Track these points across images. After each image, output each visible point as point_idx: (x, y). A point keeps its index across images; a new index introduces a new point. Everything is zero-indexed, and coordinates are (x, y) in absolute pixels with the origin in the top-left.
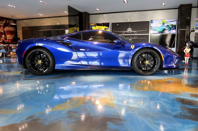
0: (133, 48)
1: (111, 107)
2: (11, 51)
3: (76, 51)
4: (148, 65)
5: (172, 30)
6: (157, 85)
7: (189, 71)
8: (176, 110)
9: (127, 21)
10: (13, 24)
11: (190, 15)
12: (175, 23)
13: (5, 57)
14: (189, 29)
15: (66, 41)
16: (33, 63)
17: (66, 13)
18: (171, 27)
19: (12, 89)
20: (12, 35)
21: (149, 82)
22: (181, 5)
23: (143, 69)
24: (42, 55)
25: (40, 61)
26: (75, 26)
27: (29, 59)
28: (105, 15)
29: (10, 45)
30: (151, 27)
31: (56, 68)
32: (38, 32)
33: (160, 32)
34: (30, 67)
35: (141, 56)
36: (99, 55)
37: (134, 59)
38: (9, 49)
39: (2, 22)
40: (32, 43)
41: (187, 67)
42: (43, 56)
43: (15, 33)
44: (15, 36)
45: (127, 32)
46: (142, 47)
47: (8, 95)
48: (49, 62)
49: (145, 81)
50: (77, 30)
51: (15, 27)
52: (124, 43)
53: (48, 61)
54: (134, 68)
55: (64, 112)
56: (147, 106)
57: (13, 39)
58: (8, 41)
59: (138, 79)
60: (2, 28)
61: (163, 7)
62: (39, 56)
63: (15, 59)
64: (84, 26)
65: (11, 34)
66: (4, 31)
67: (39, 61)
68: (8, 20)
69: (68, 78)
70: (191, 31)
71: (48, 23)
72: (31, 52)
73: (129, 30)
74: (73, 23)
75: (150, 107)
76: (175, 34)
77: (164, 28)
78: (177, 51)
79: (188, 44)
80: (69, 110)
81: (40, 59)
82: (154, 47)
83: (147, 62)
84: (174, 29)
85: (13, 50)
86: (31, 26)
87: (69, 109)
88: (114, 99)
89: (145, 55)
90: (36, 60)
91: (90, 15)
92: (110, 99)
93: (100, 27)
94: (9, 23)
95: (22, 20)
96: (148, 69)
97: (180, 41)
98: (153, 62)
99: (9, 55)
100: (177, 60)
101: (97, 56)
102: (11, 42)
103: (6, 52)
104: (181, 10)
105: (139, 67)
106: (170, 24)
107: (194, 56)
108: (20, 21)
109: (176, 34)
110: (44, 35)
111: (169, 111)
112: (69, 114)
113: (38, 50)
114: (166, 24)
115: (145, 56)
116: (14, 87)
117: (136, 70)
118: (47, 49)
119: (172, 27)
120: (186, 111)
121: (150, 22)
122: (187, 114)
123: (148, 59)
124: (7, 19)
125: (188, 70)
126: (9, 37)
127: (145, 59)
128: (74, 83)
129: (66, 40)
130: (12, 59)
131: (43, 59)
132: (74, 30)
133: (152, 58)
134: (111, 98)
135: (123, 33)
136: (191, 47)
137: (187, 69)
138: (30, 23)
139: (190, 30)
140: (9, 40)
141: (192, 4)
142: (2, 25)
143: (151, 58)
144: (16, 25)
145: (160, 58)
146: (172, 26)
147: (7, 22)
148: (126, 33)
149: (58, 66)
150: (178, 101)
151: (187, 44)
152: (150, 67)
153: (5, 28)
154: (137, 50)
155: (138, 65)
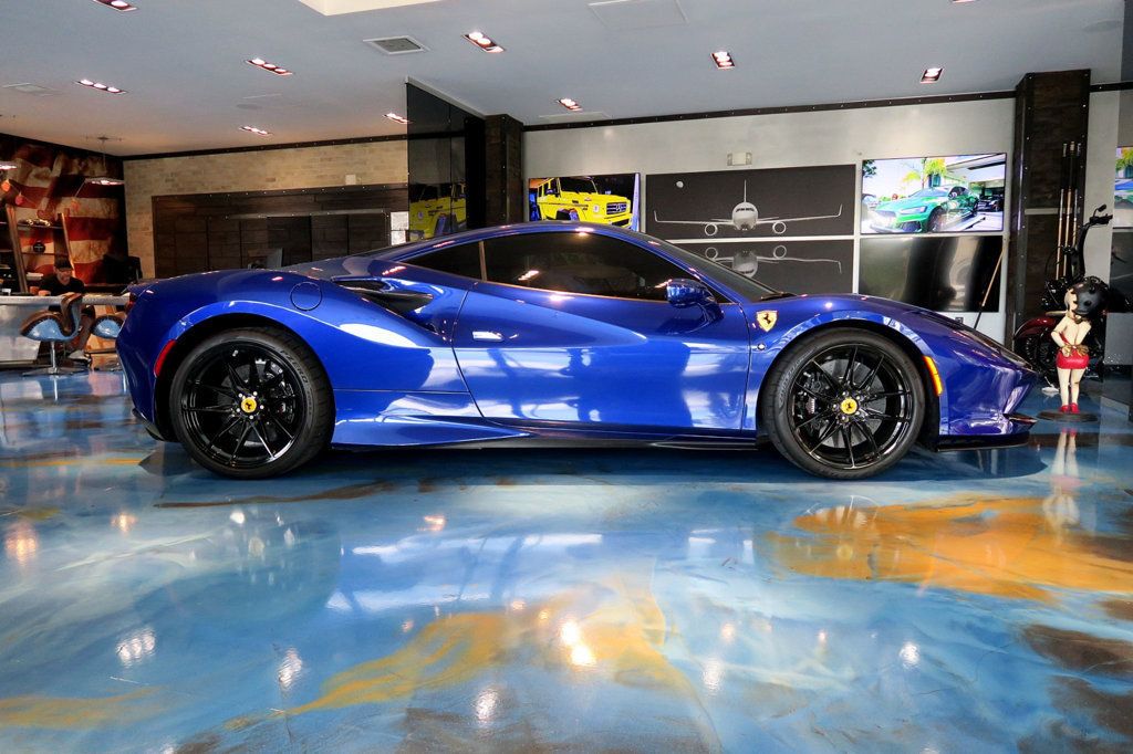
0: (767, 327)
1: (649, 685)
2: (93, 330)
3: (453, 345)
4: (855, 423)
5: (979, 216)
6: (908, 543)
7: (1083, 450)
8: (1029, 708)
9: (730, 164)
10: (104, 182)
11: (1080, 131)
12: (996, 176)
13: (58, 365)
14: (1077, 210)
15: (394, 283)
16: (209, 409)
17: (397, 120)
18: (977, 195)
19: (92, 565)
20: (95, 244)
21: (860, 518)
22: (1028, 75)
23: (825, 443)
24: (259, 362)
25: (252, 400)
26: (445, 190)
27: (188, 389)
28: (608, 131)
29: (89, 297)
30: (863, 196)
31: (337, 438)
32: (242, 223)
33: (914, 226)
34: (194, 433)
35: (813, 369)
36: (576, 361)
37: (777, 385)
38: (77, 322)
39: (44, 170)
40: (210, 298)
41: (1074, 429)
42: (267, 368)
43: (112, 230)
44: (111, 248)
45: (730, 223)
46: (820, 322)
47: (71, 601)
48: (299, 402)
49: (840, 510)
50: (454, 212)
51: (116, 195)
52: (721, 299)
53: (297, 398)
54: (775, 439)
55: (385, 718)
56: (857, 679)
57: (103, 261)
58: (74, 276)
59: (798, 500)
60: (44, 203)
61: (928, 87)
62: (243, 371)
63: (111, 377)
64: (491, 192)
65: (93, 238)
66: (52, 220)
67: (245, 400)
68: (76, 161)
69: (406, 495)
70: (1086, 221)
71: (295, 174)
72: (201, 350)
73: (745, 213)
74: (432, 177)
75: (878, 688)
76: (999, 238)
77: (939, 201)
78: (1014, 333)
79: (1074, 298)
80: (417, 705)
81: (249, 390)
82: (886, 321)
83: (848, 406)
84: (992, 209)
85: (100, 327)
86: (200, 190)
87: (414, 698)
88: (668, 635)
89: (838, 366)
90: (225, 390)
91: (529, 135)
92: (648, 632)
93: (582, 197)
94: (80, 178)
95: (153, 161)
96: (855, 442)
97: (1029, 278)
98: (880, 407)
99: (78, 355)
100: (1016, 392)
101: (563, 371)
102: (94, 279)
103: (62, 338)
104: (1030, 103)
105: (804, 433)
106: (970, 179)
107: (1110, 358)
108: (142, 162)
109: (1005, 235)
110: (272, 244)
111: (989, 714)
112: (412, 730)
113: (242, 337)
114: (948, 182)
115: (838, 372)
116: (102, 554)
117: (788, 450)
118: (288, 330)
119: (983, 196)
120: (1088, 714)
121: (859, 167)
122: (1092, 736)
123: (855, 388)
124: (71, 153)
125: (1078, 445)
126: (82, 251)
127: (835, 390)
128: (440, 521)
129: (397, 280)
130: (92, 377)
131: (266, 390)
132: (437, 216)
133: (877, 383)
134: (650, 627)
135: (711, 229)
136: (1094, 315)
137: (1073, 441)
138: (194, 173)
139: (1081, 217)
140: (79, 267)
141: (1088, 71)
142: (46, 185)
143: (869, 381)
144: (121, 188)
145: (919, 382)
146: (984, 189)
147: (75, 172)
148: (726, 231)
149: (351, 428)
150: (1037, 649)
151: (1070, 298)
152: (866, 431)
153: (59, 202)
154: (791, 334)
155: (797, 419)
